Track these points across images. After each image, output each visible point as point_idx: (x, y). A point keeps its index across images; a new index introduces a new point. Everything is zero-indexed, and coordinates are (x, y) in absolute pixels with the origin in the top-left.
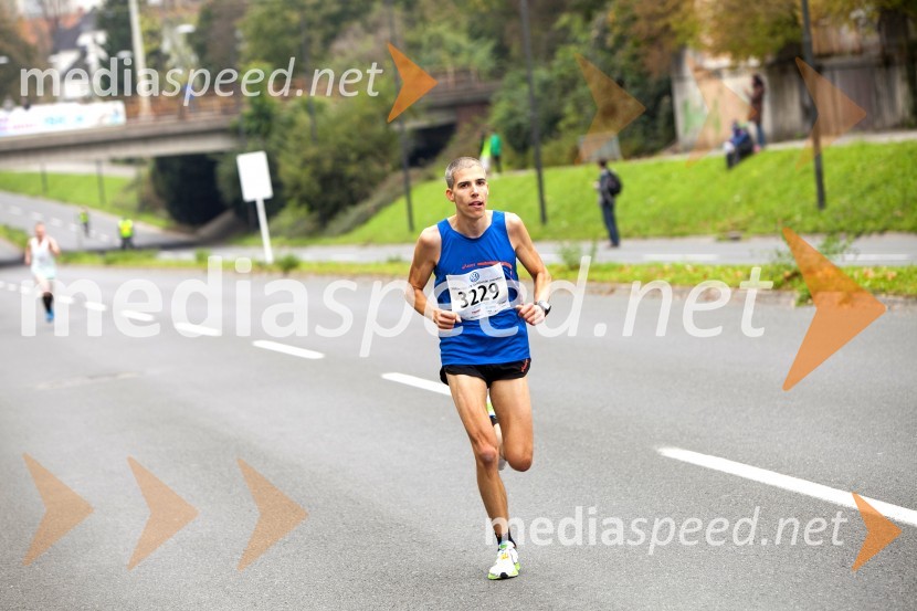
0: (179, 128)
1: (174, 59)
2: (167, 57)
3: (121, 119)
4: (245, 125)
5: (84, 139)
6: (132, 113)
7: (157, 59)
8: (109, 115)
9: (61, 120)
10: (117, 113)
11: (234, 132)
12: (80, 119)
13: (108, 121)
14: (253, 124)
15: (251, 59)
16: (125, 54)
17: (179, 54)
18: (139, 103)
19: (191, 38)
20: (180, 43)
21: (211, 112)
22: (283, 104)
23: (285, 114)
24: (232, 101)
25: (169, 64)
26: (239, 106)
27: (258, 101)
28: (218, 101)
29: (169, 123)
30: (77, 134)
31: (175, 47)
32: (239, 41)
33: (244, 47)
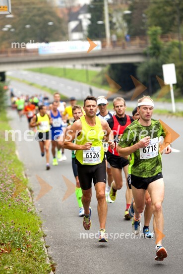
0: (123, 52)
1: (117, 25)
2: (115, 24)
3: (100, 48)
4: (149, 52)
6: (103, 46)
9: (76, 47)
10: (98, 45)
11: (144, 55)
12: (83, 47)
14: (152, 51)
15: (150, 26)
16: (100, 22)
17: (119, 23)
18: (106, 41)
19: (125, 17)
20: (120, 19)
21: (135, 46)
22: (165, 44)
23: (165, 47)
24: (143, 42)
25: (115, 27)
26: (147, 43)
27: (155, 42)
28: (137, 41)
29: (118, 50)
30: (82, 53)
31: (118, 20)
32: (144, 18)
33: (147, 21)
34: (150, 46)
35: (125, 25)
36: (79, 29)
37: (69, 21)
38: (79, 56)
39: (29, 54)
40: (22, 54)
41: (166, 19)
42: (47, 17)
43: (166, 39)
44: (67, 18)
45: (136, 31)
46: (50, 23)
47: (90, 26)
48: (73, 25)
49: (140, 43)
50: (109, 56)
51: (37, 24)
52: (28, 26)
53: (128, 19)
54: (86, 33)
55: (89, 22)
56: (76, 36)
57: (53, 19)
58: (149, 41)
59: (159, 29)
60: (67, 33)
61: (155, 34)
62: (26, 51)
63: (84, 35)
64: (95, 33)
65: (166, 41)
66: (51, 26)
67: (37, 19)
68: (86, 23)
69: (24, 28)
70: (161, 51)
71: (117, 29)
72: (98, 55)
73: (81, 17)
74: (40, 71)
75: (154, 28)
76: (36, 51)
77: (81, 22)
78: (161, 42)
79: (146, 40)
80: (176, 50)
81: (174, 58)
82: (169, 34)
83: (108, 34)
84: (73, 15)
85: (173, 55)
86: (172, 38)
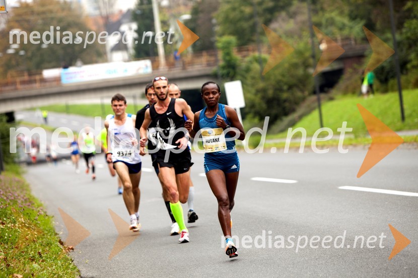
0: (183, 75)
3: (149, 70)
4: (221, 72)
5: (128, 82)
6: (155, 66)
8: (143, 68)
9: (115, 72)
10: (147, 67)
11: (214, 76)
12: (126, 71)
13: (142, 72)
14: (225, 71)
15: (222, 35)
18: (158, 61)
19: (187, 24)
21: (201, 65)
22: (241, 59)
23: (244, 65)
24: (213, 59)
26: (217, 61)
27: (228, 58)
28: (204, 58)
29: (177, 72)
30: (124, 79)
31: (176, 30)
32: (214, 25)
33: (218, 29)
34: (221, 63)
38: (121, 83)
39: (47, 84)
40: (37, 85)
41: (245, 25)
43: (245, 53)
45: (204, 46)
49: (208, 61)
53: (190, 27)
54: (132, 51)
56: (119, 56)
58: (220, 55)
59: (233, 39)
60: (105, 53)
61: (227, 46)
62: (43, 81)
63: (130, 55)
64: (144, 50)
65: (245, 56)
69: (39, 48)
70: (238, 70)
72: (147, 80)
73: (124, 28)
74: (67, 110)
75: (226, 38)
76: (58, 80)
78: (236, 56)
79: (216, 55)
80: (256, 67)
81: (253, 78)
82: (251, 47)
83: (161, 51)
84: (111, 26)
85: (252, 74)
86: (254, 51)
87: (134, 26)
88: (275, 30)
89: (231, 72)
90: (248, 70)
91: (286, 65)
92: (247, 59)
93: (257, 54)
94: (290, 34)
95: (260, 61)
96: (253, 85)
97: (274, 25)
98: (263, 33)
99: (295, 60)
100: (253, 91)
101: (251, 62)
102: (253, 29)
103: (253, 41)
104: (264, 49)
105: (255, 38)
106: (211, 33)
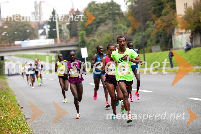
0: (66, 45)
1: (64, 31)
2: (63, 30)
3: (54, 43)
4: (80, 44)
5: (46, 47)
6: (56, 41)
7: (61, 31)
8: (51, 42)
9: (41, 43)
10: (53, 41)
11: (77, 46)
12: (45, 43)
13: (51, 43)
14: (81, 44)
15: (80, 31)
16: (54, 29)
17: (65, 30)
18: (57, 40)
19: (68, 26)
20: (66, 28)
21: (73, 41)
22: (88, 40)
23: (88, 42)
24: (77, 39)
25: (63, 32)
26: (78, 40)
27: (82, 39)
28: (74, 39)
29: (64, 44)
30: (44, 46)
31: (64, 28)
32: (78, 27)
33: (79, 28)
34: (80, 41)
35: (68, 31)
36: (44, 33)
37: (39, 29)
38: (43, 47)
39: (16, 46)
40: (12, 47)
41: (89, 27)
42: (26, 27)
43: (89, 38)
44: (37, 28)
45: (73, 34)
46: (28, 31)
47: (49, 32)
48: (41, 31)
49: (75, 40)
50: (59, 47)
51: (21, 31)
52: (16, 33)
53: (69, 27)
54: (48, 36)
55: (49, 30)
56: (43, 37)
57: (29, 28)
58: (80, 38)
59: (84, 32)
60: (38, 36)
61: (82, 35)
62: (15, 45)
63: (47, 37)
64: (52, 35)
65: (88, 39)
66: (28, 32)
67: (21, 28)
68: (47, 30)
69: (14, 33)
70: (86, 44)
71: (64, 33)
72: (53, 46)
73: (45, 27)
74: (23, 56)
75: (82, 32)
76: (20, 45)
77: (45, 30)
78: (85, 38)
79: (78, 38)
80: (93, 43)
81: (91, 47)
82: (91, 35)
83: (58, 36)
84: (40, 26)
85: (91, 45)
86: (92, 37)
87: (49, 26)
88: (100, 30)
89: (83, 44)
90: (89, 44)
91: (104, 43)
92: (89, 40)
93: (93, 38)
94: (105, 31)
95: (94, 41)
96: (91, 49)
97: (99, 28)
98: (95, 31)
99: (107, 41)
100: (91, 51)
101: (91, 41)
102: (92, 29)
103: (92, 33)
104: (96, 36)
105: (93, 32)
106: (77, 30)
